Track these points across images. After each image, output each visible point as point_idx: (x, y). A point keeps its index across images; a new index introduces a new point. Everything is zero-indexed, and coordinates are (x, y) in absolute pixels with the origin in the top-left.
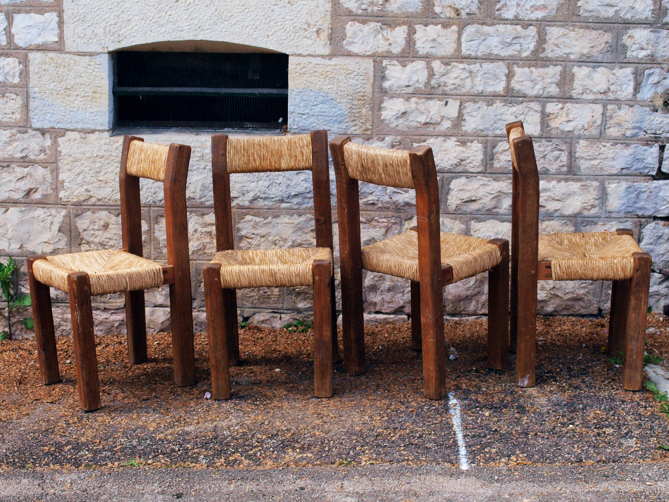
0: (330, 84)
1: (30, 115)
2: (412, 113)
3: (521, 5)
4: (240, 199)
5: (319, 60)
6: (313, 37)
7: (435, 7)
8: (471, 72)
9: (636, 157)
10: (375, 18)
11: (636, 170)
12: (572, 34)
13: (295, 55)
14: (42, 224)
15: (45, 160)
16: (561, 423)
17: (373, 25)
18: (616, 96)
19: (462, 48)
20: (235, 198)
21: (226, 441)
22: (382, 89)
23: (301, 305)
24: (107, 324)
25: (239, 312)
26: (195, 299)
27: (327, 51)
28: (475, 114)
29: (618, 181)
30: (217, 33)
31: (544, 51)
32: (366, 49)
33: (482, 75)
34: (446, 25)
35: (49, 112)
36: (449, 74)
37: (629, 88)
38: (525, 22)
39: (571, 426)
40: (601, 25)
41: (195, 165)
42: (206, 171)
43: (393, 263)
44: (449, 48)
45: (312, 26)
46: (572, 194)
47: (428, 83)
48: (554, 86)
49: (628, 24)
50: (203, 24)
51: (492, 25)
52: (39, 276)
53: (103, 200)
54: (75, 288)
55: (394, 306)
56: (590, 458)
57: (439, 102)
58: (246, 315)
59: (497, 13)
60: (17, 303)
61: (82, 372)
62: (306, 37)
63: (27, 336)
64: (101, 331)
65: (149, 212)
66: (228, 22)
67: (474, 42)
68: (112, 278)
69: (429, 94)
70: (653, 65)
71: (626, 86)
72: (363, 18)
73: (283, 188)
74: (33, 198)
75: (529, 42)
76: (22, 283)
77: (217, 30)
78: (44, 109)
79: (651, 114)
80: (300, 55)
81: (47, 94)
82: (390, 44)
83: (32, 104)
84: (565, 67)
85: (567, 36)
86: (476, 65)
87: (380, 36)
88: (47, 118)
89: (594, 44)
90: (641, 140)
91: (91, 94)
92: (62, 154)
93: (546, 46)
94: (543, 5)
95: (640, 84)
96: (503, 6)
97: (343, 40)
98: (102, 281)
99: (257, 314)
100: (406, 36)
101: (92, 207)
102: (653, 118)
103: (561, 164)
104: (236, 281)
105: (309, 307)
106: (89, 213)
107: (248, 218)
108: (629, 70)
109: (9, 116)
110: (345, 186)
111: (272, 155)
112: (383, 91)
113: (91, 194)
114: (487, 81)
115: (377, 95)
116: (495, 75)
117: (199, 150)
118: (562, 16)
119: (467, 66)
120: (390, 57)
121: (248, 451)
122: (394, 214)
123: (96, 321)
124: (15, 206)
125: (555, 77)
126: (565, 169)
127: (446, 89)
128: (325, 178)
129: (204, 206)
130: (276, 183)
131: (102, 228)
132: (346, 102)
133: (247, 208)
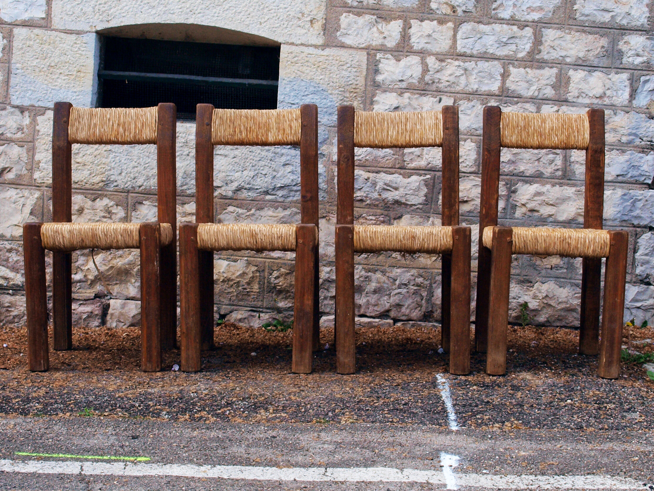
0: (322, 75)
1: (10, 91)
2: (405, 108)
3: (518, 6)
4: (223, 188)
5: (311, 50)
6: (307, 26)
7: (431, 3)
8: (466, 70)
9: (632, 164)
10: (371, 11)
11: (631, 177)
12: (568, 37)
13: (287, 43)
14: (13, 205)
15: (22, 138)
16: (558, 399)
17: (368, 17)
18: (612, 102)
19: (458, 45)
20: (218, 187)
21: (192, 401)
22: (375, 82)
23: (282, 304)
25: (215, 309)
27: (320, 41)
28: (469, 112)
29: (613, 188)
30: (209, 17)
31: (540, 53)
32: (360, 41)
33: (477, 74)
34: (441, 22)
35: (30, 90)
36: (443, 71)
37: (625, 94)
38: (521, 23)
39: (569, 401)
40: (597, 29)
42: (189, 158)
44: (444, 44)
45: (306, 16)
46: (566, 199)
47: (422, 79)
48: (549, 88)
49: (624, 30)
50: (195, 8)
51: (488, 24)
53: (79, 183)
55: (380, 309)
56: (591, 426)
57: (432, 99)
58: (222, 313)
59: (493, 12)
62: (300, 26)
65: (127, 199)
66: (220, 7)
67: (470, 40)
69: (422, 90)
70: (649, 72)
71: (621, 91)
72: (358, 10)
73: (269, 179)
74: (6, 178)
75: (525, 42)
77: (209, 15)
78: (25, 86)
79: (647, 121)
80: (292, 44)
81: (29, 71)
82: (385, 38)
83: (13, 81)
84: (560, 70)
85: (563, 39)
86: (471, 63)
87: (375, 29)
88: (28, 95)
89: (590, 48)
90: (637, 147)
91: (75, 73)
92: (40, 133)
93: (541, 48)
94: (539, 7)
95: (636, 90)
96: (499, 6)
97: (337, 31)
99: (235, 312)
100: (401, 30)
102: (649, 125)
103: (556, 168)
104: (214, 241)
105: (290, 307)
107: (231, 209)
108: (625, 76)
111: (259, 128)
112: (376, 85)
114: (481, 79)
115: (369, 88)
116: (490, 74)
117: (184, 135)
118: (557, 19)
119: (462, 64)
120: (384, 51)
121: (216, 410)
122: (383, 211)
125: (550, 79)
126: (559, 173)
127: (440, 86)
128: (314, 153)
129: (185, 194)
130: (261, 174)
131: (77, 213)
132: (338, 94)
133: (229, 199)
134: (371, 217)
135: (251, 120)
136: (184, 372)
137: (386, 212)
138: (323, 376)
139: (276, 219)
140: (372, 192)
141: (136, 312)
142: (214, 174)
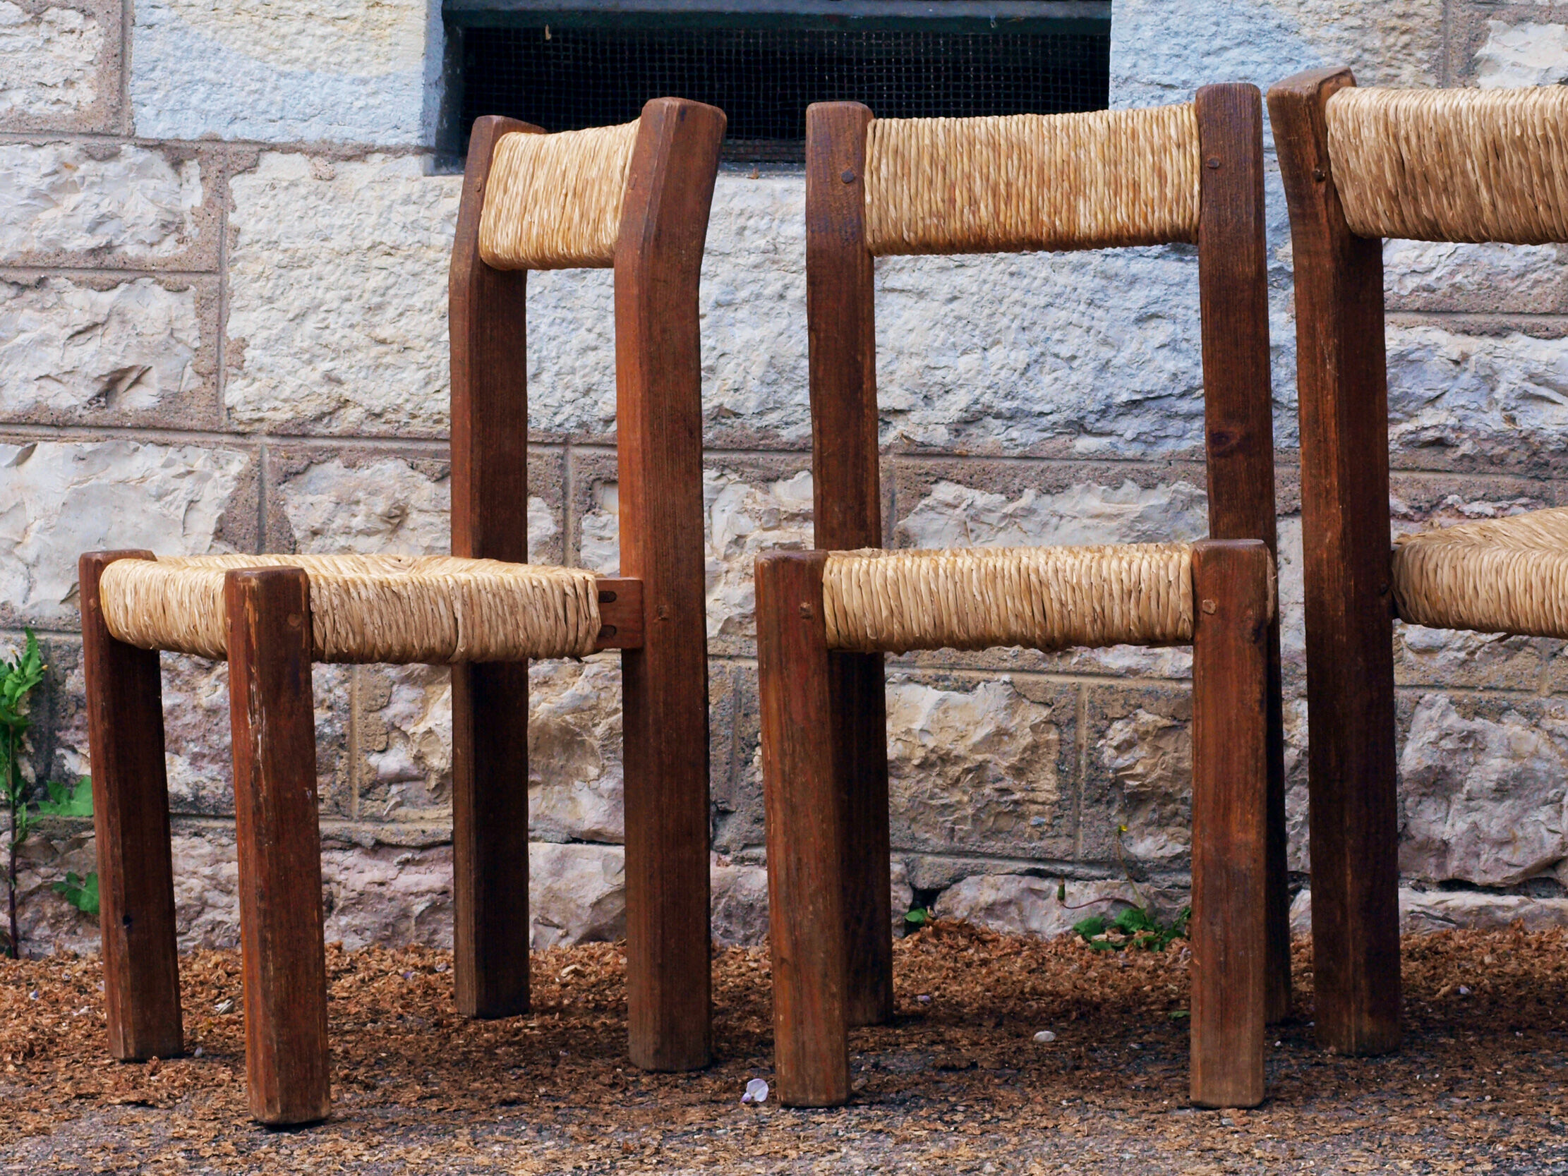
1: (129, 90)
4: (914, 417)
14: (155, 507)
15: (178, 260)
20: (896, 412)
23: (1145, 847)
24: (386, 907)
25: (896, 868)
26: (725, 813)
35: (203, 80)
41: (745, 283)
42: (785, 306)
43: (1520, 576)
52: (121, 613)
53: (388, 416)
54: (253, 617)
55: (1523, 858)
58: (923, 883)
60: (47, 813)
61: (265, 959)
63: (74, 948)
64: (358, 931)
65: (562, 467)
68: (397, 595)
73: (1083, 375)
74: (126, 407)
76: (70, 736)
78: (185, 67)
81: (198, 11)
83: (142, 50)
88: (194, 100)
91: (360, 11)
92: (244, 239)
98: (356, 604)
99: (970, 879)
101: (347, 444)
104: (885, 613)
105: (1178, 857)
106: (334, 468)
107: (945, 491)
109: (54, 94)
110: (1328, 265)
111: (1042, 182)
113: (346, 392)
115: (1459, 12)
117: (763, 224)
122: (1522, 482)
123: (343, 893)
124: (58, 438)
128: (1250, 270)
129: (773, 443)
130: (1056, 356)
131: (382, 526)
132: (1339, 39)
133: (940, 455)
134: (1476, 507)
135: (1009, 156)
136: (787, 1106)
137: (1537, 484)
138: (1308, 1116)
139: (1114, 524)
140: (1478, 409)
141: (607, 889)
142: (878, 365)
